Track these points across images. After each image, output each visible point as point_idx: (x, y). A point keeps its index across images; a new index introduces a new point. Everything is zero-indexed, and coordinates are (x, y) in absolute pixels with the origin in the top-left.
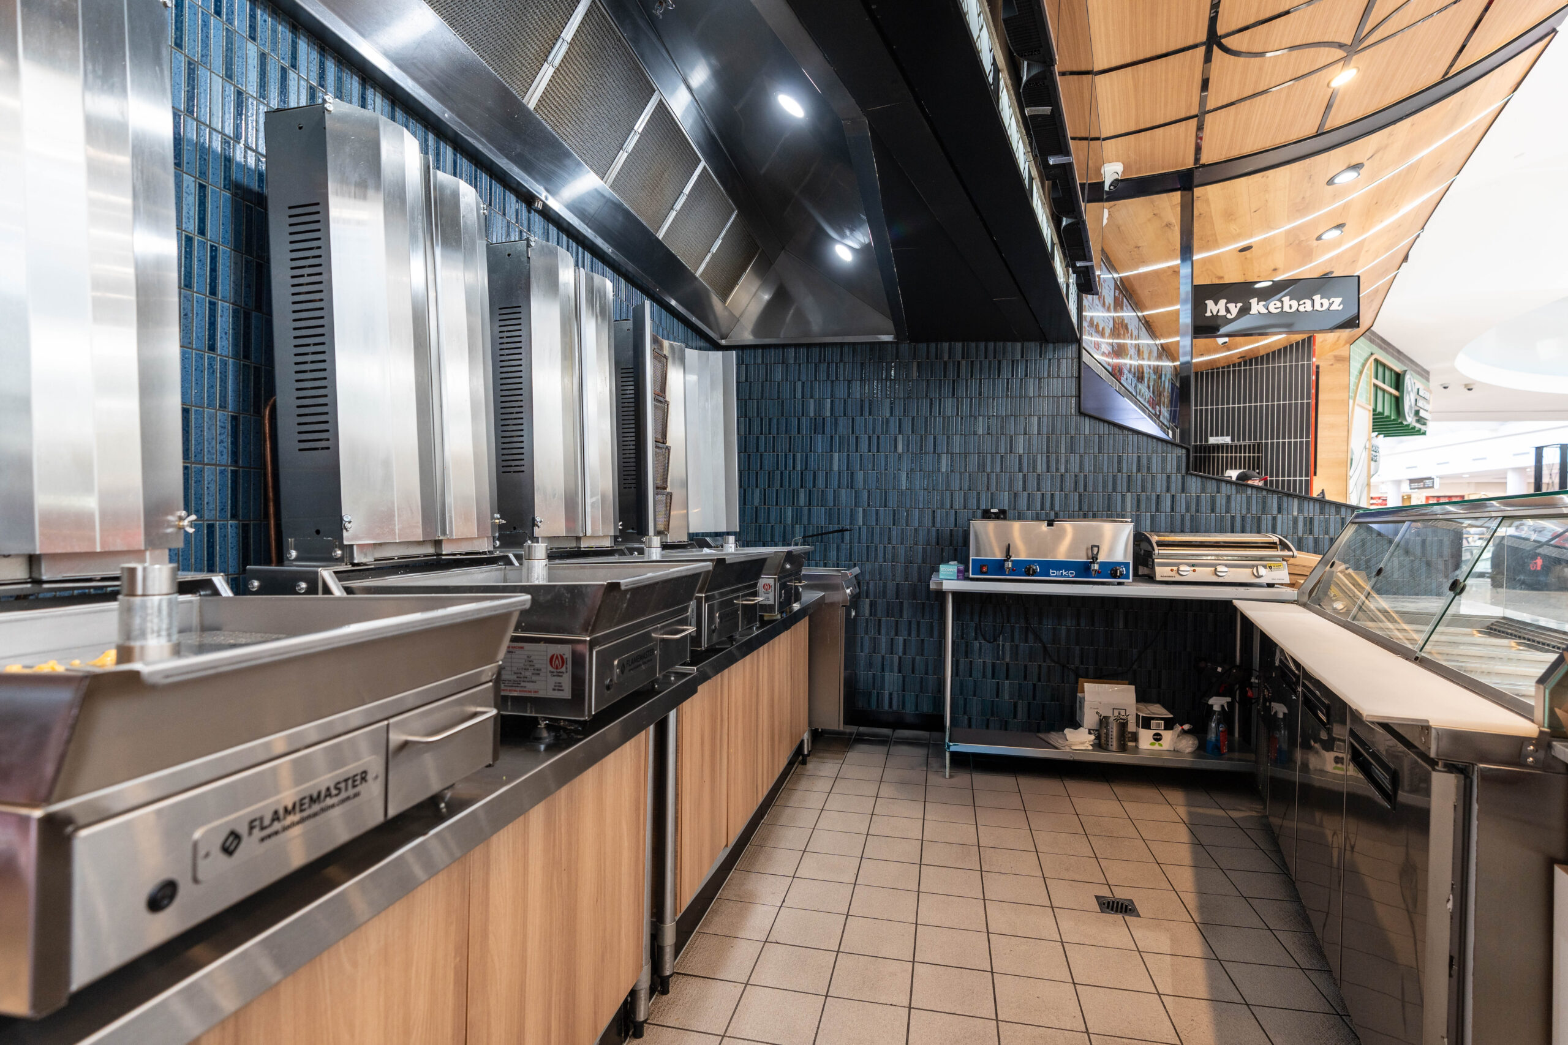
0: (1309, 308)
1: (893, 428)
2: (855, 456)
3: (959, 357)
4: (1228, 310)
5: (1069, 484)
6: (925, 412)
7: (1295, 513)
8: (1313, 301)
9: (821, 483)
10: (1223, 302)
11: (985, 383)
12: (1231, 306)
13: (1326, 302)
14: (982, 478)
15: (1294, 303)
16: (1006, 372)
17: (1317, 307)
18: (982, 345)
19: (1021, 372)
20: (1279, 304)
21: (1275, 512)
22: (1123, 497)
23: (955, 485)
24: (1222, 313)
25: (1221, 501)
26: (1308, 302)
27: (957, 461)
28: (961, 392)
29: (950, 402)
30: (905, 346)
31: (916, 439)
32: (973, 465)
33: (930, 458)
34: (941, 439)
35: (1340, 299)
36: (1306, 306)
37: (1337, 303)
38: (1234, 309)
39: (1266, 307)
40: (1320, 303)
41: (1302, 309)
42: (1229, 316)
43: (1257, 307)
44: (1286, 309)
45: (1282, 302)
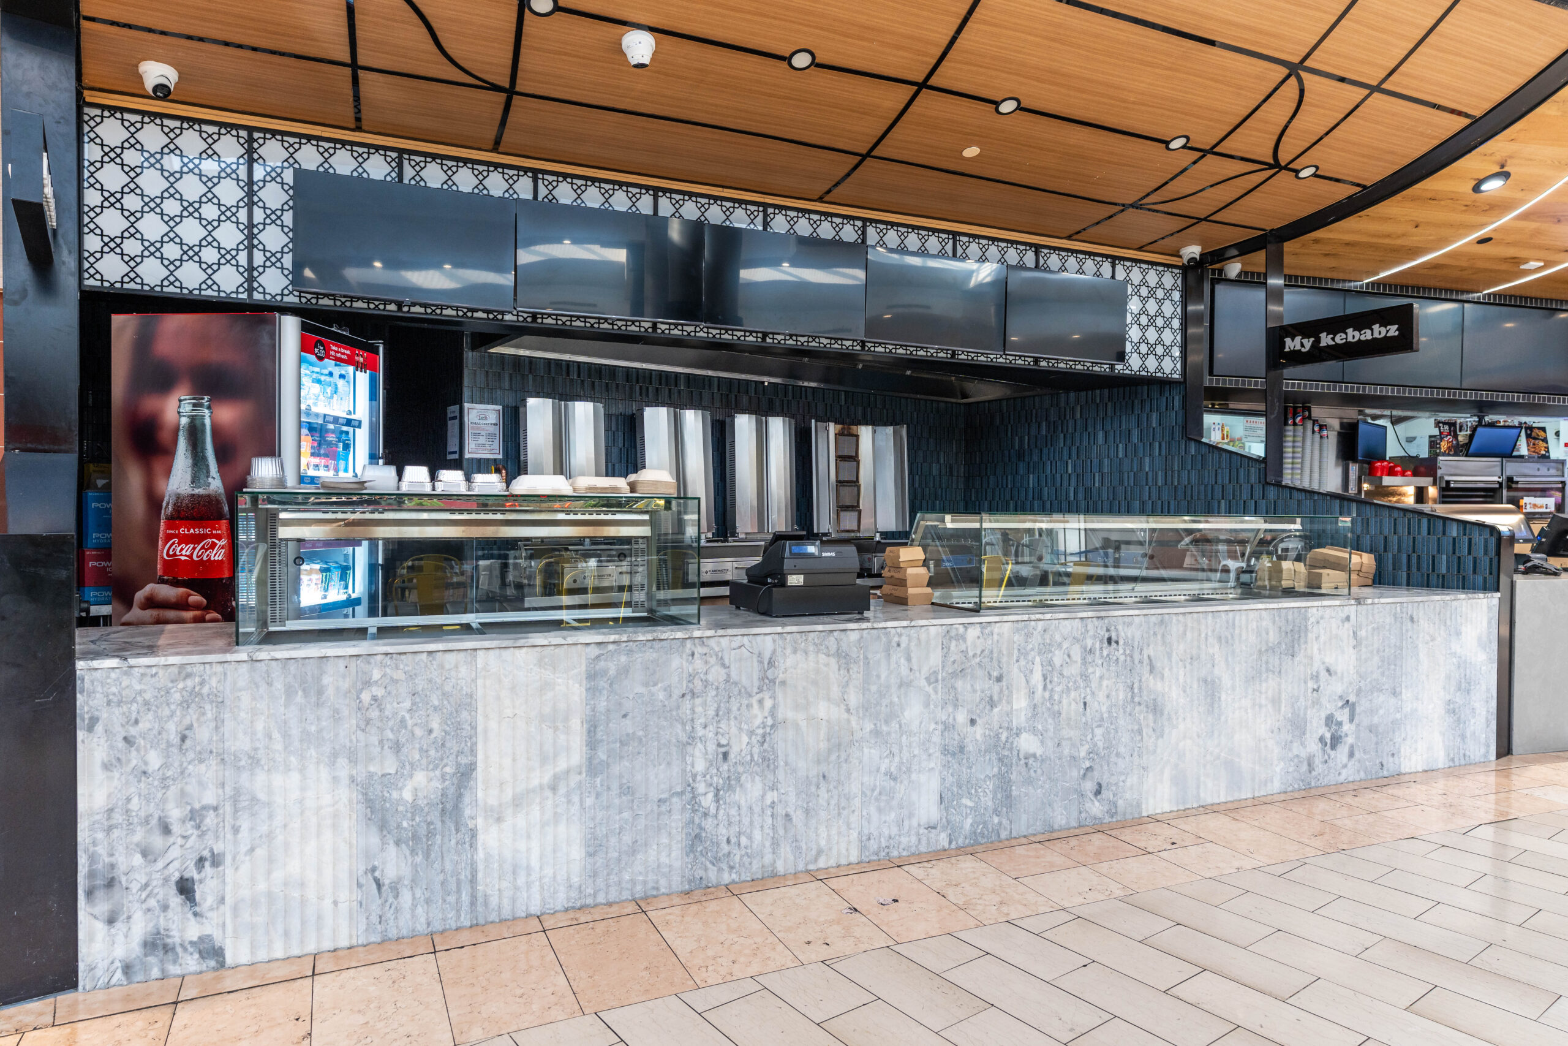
1: (1065, 457)
2: (1043, 476)
3: (1106, 399)
4: (1302, 345)
5: (1180, 493)
6: (1085, 443)
7: (1355, 515)
8: (1372, 330)
9: (1023, 495)
10: (1298, 339)
11: (1123, 418)
12: (1305, 341)
13: (1383, 330)
14: (1120, 490)
15: (1357, 334)
16: (1137, 411)
17: (1376, 335)
18: (1121, 390)
19: (1147, 409)
20: (1344, 336)
21: (1337, 514)
22: (1219, 502)
23: (1105, 496)
24: (1298, 347)
26: (1368, 332)
27: (1105, 477)
28: (1108, 427)
29: (1101, 435)
30: (1072, 394)
31: (1079, 462)
32: (1116, 482)
33: (1088, 476)
34: (1095, 462)
35: (1396, 326)
36: (1367, 335)
37: (1393, 331)
38: (1308, 343)
39: (1333, 339)
40: (1379, 331)
41: (1363, 338)
42: (1303, 350)
43: (1326, 340)
44: (1350, 339)
45: (1346, 334)
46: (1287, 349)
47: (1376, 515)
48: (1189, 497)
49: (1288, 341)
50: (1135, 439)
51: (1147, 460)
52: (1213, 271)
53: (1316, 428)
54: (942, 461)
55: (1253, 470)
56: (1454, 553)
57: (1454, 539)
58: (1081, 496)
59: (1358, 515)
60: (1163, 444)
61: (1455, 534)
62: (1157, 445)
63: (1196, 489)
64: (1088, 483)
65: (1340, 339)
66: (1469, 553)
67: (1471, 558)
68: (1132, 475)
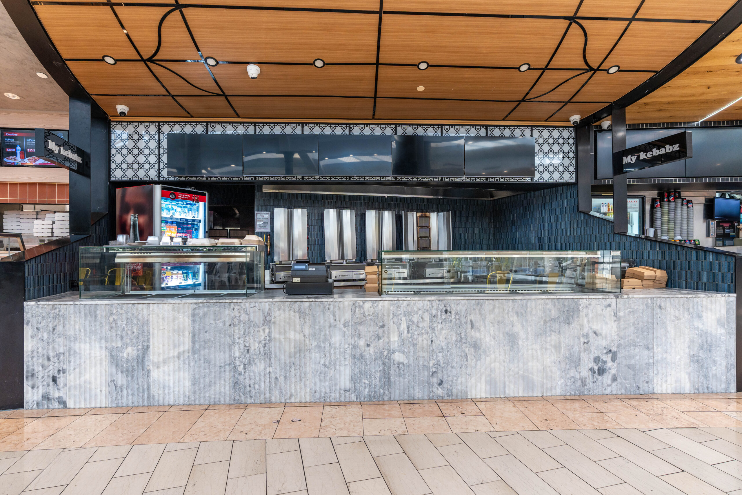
1: (530, 222)
2: (522, 232)
3: (546, 195)
4: (631, 160)
5: (577, 239)
6: (538, 216)
7: (658, 249)
8: (665, 148)
9: (514, 242)
10: (629, 157)
11: (553, 203)
12: (633, 158)
13: (671, 148)
14: (552, 238)
15: (658, 151)
16: (558, 199)
17: (668, 151)
18: (552, 189)
19: (562, 197)
21: (649, 249)
22: (594, 244)
23: (546, 241)
25: (628, 244)
26: (663, 149)
27: (546, 232)
28: (547, 208)
29: (544, 211)
30: (532, 193)
31: (536, 225)
32: (550, 235)
33: (539, 231)
34: (542, 224)
35: (678, 145)
36: (663, 151)
37: (676, 147)
38: (634, 159)
39: (646, 155)
40: (669, 149)
41: (661, 153)
42: (632, 162)
43: (643, 156)
44: (654, 154)
45: (652, 152)
46: (624, 163)
47: (669, 249)
48: (581, 242)
49: (624, 158)
50: (558, 213)
51: (563, 223)
52: (596, 126)
53: (685, 203)
54: (480, 227)
55: (608, 226)
56: (711, 270)
57: (711, 262)
58: (537, 241)
59: (660, 249)
60: (569, 215)
61: (711, 260)
62: (567, 215)
63: (584, 237)
64: (539, 236)
65: (649, 155)
66: (719, 271)
67: (720, 273)
68: (557, 230)
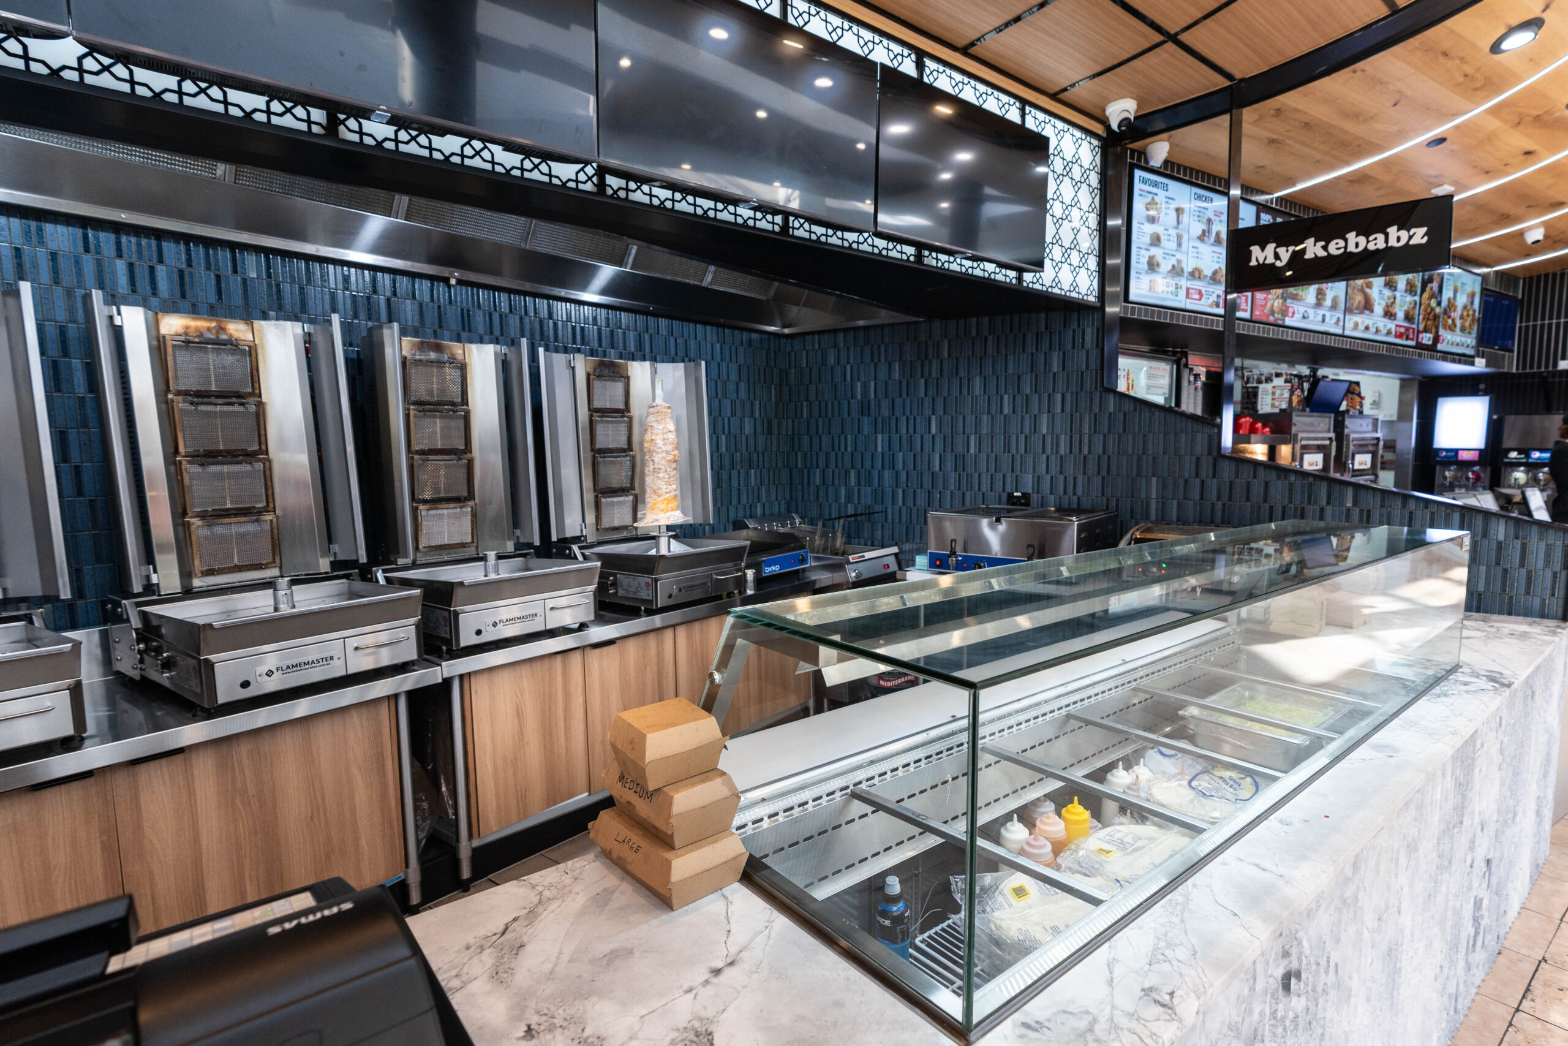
0: (1381, 245)
1: (927, 411)
2: (896, 437)
3: (986, 332)
4: (1277, 256)
6: (955, 392)
7: (1349, 504)
8: (1387, 235)
9: (868, 464)
10: (1271, 247)
11: (1011, 358)
12: (1282, 251)
13: (1404, 235)
14: (1006, 459)
15: (1362, 240)
16: (1029, 350)
17: (1392, 242)
18: (1008, 317)
19: (1045, 346)
20: (1342, 243)
21: (1324, 503)
22: (1148, 482)
23: (983, 466)
24: (1270, 260)
25: (1257, 489)
26: (1381, 237)
27: (985, 442)
28: (988, 371)
29: (977, 382)
30: (937, 324)
31: (947, 419)
32: (999, 446)
33: (960, 439)
34: (970, 419)
35: (1425, 229)
36: (1377, 242)
37: (1419, 236)
38: (1285, 254)
39: (1325, 248)
40: (1397, 237)
41: (1371, 247)
42: (1278, 264)
43: (1313, 249)
44: (1351, 248)
45: (1346, 241)
46: (1253, 263)
47: (1382, 506)
48: (1104, 473)
49: (1255, 250)
50: (1027, 389)
51: (1044, 419)
52: (1133, 151)
54: (757, 414)
55: (1199, 436)
56: (1498, 564)
57: (1499, 543)
58: (949, 465)
59: (1355, 504)
60: (1068, 396)
61: (1501, 537)
62: (1059, 397)
63: (1114, 460)
64: (960, 449)
65: (1335, 247)
66: (1522, 564)
67: (1523, 571)
68: (1022, 438)
